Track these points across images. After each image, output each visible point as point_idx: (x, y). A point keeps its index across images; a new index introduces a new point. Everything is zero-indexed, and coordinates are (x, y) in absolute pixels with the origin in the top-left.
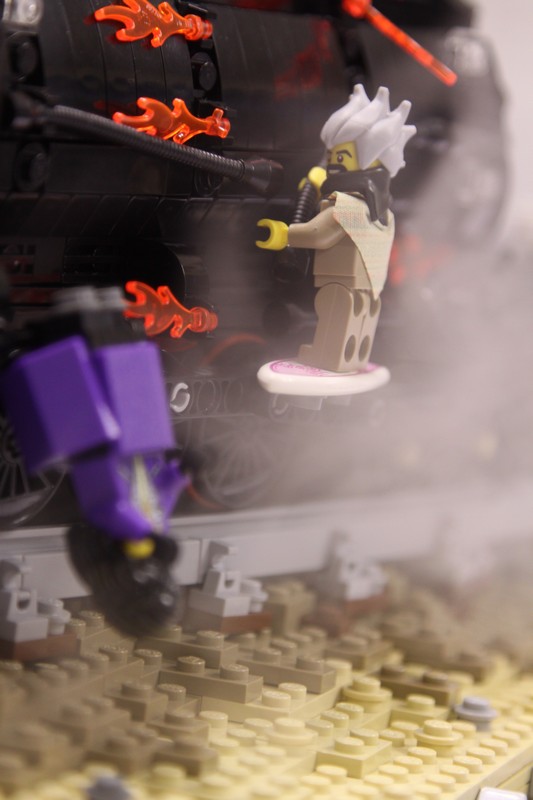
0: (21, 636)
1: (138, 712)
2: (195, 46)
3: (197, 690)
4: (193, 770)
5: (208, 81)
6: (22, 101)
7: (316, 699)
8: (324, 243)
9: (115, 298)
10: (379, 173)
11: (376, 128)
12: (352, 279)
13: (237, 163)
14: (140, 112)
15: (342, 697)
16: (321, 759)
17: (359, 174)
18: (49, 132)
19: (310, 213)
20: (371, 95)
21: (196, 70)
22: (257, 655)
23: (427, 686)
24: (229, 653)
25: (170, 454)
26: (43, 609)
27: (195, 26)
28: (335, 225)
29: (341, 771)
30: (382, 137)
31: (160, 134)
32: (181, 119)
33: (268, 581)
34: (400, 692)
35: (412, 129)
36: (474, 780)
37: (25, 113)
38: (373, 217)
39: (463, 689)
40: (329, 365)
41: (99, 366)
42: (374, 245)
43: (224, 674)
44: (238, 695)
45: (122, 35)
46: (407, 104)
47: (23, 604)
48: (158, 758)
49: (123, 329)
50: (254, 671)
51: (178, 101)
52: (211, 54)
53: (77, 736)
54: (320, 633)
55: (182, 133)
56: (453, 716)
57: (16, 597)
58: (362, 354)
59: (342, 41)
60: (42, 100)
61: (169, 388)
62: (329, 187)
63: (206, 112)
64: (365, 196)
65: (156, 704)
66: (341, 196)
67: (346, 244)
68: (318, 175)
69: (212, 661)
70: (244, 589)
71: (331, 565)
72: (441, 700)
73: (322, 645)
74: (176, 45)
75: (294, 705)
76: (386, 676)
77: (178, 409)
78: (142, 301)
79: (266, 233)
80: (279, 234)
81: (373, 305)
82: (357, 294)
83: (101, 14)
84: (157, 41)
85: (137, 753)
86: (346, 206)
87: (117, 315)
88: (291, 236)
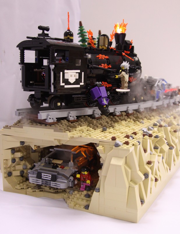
0: (96, 117)
1: (108, 123)
2: (107, 59)
3: (114, 122)
4: (113, 128)
5: (109, 63)
6: (90, 65)
7: (126, 122)
8: (122, 77)
9: (100, 83)
10: (126, 70)
11: (126, 65)
12: (124, 80)
13: (112, 70)
14: (102, 65)
15: (129, 122)
16: (126, 126)
17: (125, 70)
18: (93, 68)
19: (120, 74)
20: (125, 62)
21: (107, 62)
22: (120, 118)
23: (137, 120)
24: (117, 118)
25: (107, 97)
26: (98, 114)
27: (107, 57)
28: (122, 75)
29: (128, 127)
30: (126, 66)
31: (104, 67)
32: (106, 66)
33: (121, 112)
34: (135, 121)
35: (129, 65)
36: (142, 127)
37: (90, 66)
38: (126, 74)
39: (141, 120)
40: (123, 89)
41: (99, 89)
42: (127, 77)
43: (117, 120)
44: (118, 122)
45: (99, 58)
46: (129, 62)
47: (96, 114)
48: (110, 127)
49: (101, 86)
50: (119, 120)
51: (106, 64)
52: (109, 60)
53: (102, 125)
54: (127, 116)
55: (106, 67)
56: (140, 123)
57: (95, 113)
58: (127, 88)
59: (122, 58)
60: (92, 65)
61: (107, 92)
62: (122, 71)
63: (109, 65)
64: (125, 72)
65: (110, 122)
66: (123, 72)
67: (124, 77)
68: (121, 71)
69: (115, 119)
70: (118, 112)
71: (127, 110)
72: (139, 122)
73: (127, 117)
74: (105, 59)
75: (123, 122)
76: (133, 120)
77: (108, 94)
78: (104, 83)
79: (116, 77)
80: (117, 77)
81: (127, 83)
82: (125, 81)
83: (97, 56)
84: (103, 59)
85: (108, 126)
86: (123, 73)
87: (101, 84)
88: (118, 76)
